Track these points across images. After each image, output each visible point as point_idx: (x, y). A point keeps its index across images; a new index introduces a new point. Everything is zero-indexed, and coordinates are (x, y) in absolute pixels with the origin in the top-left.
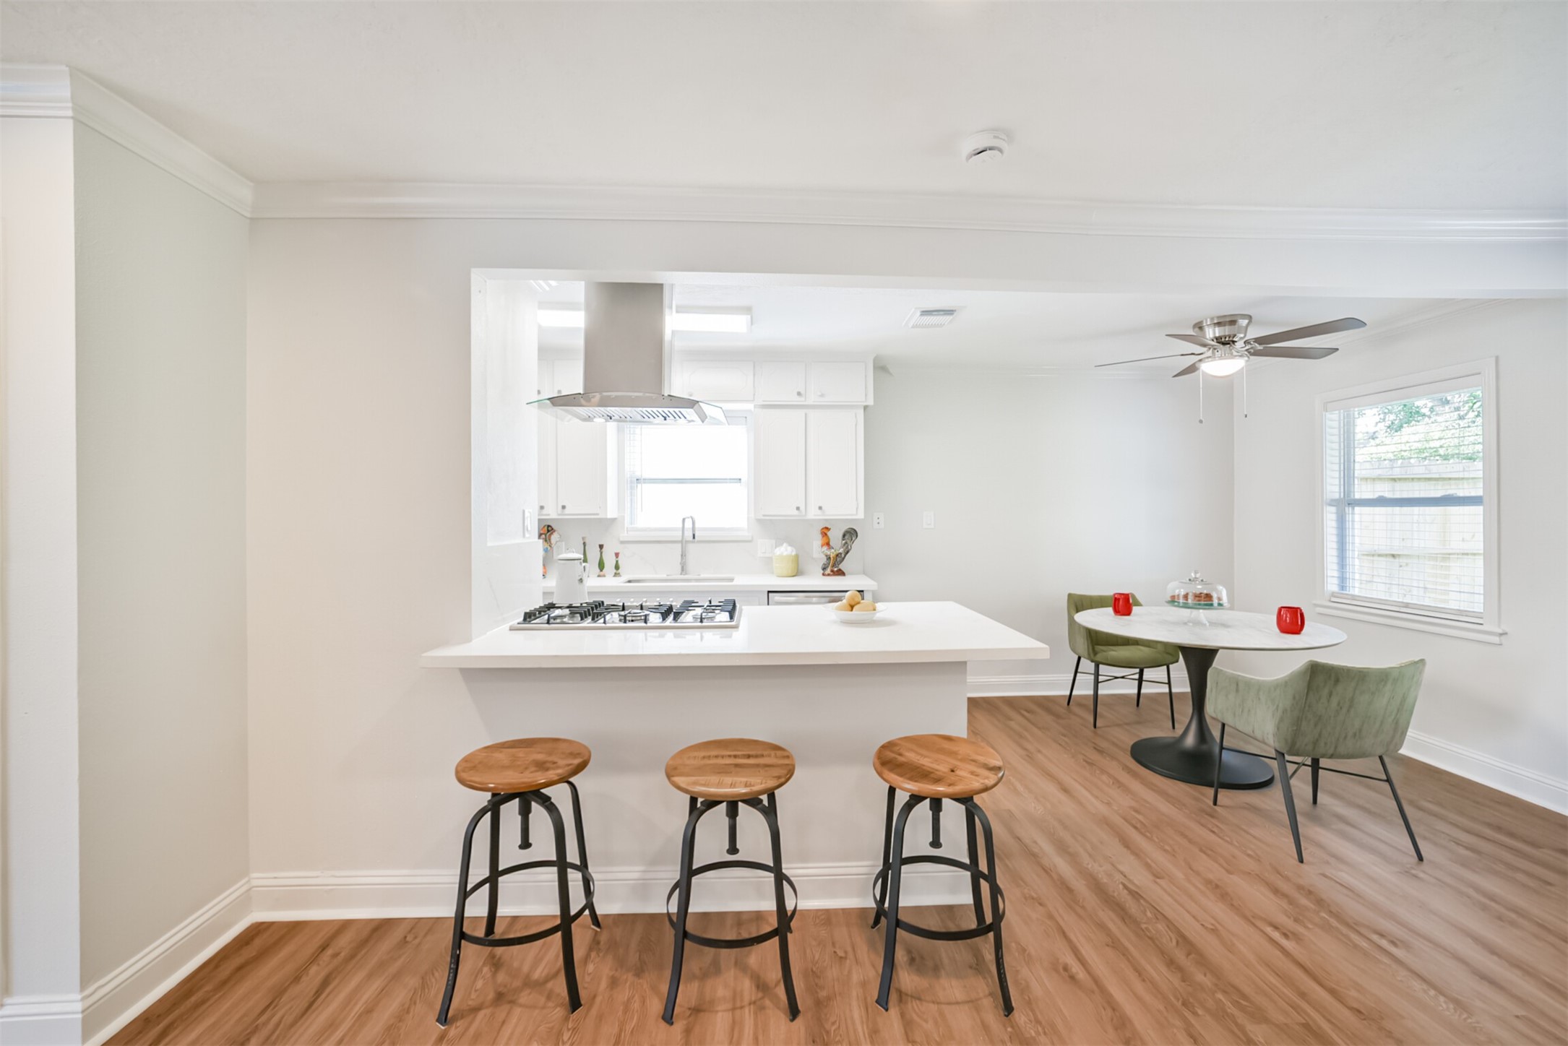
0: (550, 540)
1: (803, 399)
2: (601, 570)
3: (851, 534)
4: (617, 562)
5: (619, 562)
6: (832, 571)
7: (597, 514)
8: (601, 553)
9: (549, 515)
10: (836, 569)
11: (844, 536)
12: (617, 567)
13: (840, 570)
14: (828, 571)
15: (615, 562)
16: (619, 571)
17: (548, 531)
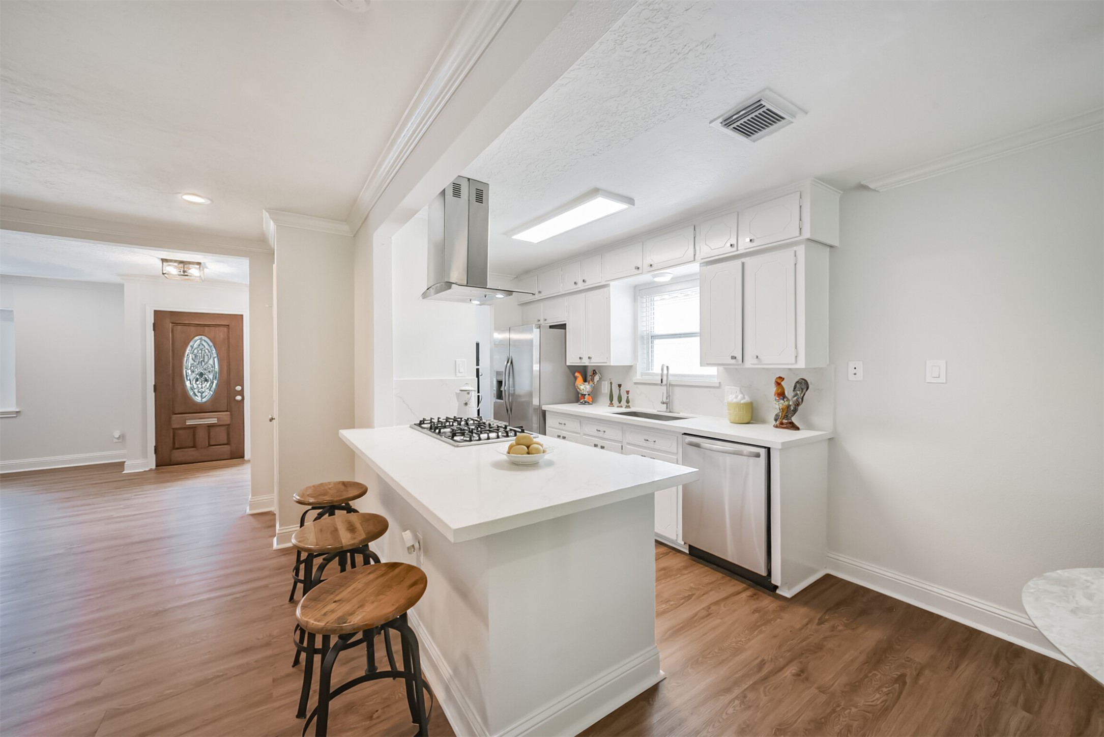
0: (594, 379)
1: (735, 249)
2: (620, 403)
3: (803, 385)
4: (628, 397)
5: (629, 397)
6: (782, 423)
7: (606, 363)
8: (620, 390)
9: (585, 363)
12: (628, 402)
13: (792, 423)
15: (626, 398)
17: (594, 374)
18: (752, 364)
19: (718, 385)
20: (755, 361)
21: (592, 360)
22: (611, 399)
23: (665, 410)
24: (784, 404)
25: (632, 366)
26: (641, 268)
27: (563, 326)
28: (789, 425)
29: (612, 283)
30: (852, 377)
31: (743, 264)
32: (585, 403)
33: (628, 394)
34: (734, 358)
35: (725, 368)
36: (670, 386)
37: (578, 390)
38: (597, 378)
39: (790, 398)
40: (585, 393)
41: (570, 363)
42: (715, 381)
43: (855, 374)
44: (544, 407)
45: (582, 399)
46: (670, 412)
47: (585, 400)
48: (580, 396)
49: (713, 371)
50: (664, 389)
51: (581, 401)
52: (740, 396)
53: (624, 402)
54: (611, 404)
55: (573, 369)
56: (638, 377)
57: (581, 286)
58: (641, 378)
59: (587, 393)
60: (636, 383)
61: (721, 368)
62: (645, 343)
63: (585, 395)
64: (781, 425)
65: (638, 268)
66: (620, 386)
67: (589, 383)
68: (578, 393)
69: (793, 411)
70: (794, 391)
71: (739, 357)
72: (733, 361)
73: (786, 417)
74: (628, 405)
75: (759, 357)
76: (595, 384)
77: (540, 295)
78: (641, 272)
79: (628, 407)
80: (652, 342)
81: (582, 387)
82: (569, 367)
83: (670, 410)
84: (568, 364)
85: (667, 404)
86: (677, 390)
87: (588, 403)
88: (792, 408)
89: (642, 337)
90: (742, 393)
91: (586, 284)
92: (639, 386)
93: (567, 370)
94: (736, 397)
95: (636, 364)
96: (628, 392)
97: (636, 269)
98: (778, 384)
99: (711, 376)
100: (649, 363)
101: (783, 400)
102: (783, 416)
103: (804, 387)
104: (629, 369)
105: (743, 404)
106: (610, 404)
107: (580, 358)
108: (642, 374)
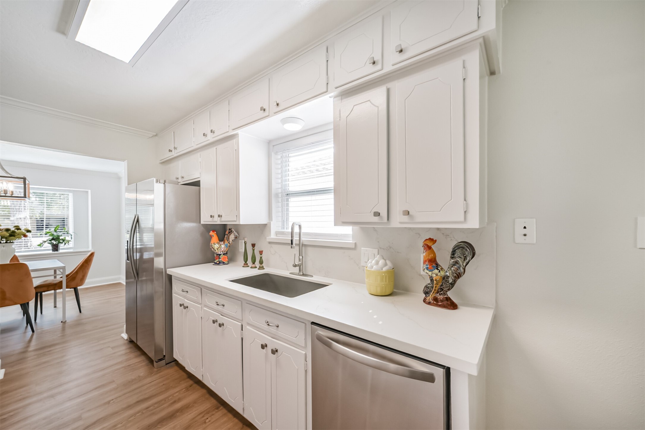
0: (229, 238)
2: (254, 263)
4: (261, 257)
6: (435, 299)
8: (254, 250)
10: (440, 297)
11: (453, 253)
12: (261, 262)
13: (448, 299)
14: (430, 298)
16: (263, 265)
18: (401, 223)
19: (353, 247)
20: (406, 218)
21: (223, 219)
22: (246, 260)
23: (298, 271)
24: (439, 274)
25: (266, 224)
26: (267, 110)
27: (197, 184)
28: (446, 302)
29: (239, 131)
30: (519, 239)
31: (388, 90)
32: (219, 263)
33: (261, 255)
34: (377, 214)
35: (361, 228)
36: (302, 246)
37: (212, 249)
38: (232, 237)
39: (445, 267)
40: (219, 253)
41: (204, 222)
42: (350, 241)
43: (525, 235)
44: (170, 271)
45: (217, 259)
46: (304, 275)
47: (220, 260)
48: (215, 255)
49: (348, 230)
50: (296, 250)
51: (216, 262)
52: (381, 262)
53: (257, 264)
54: (246, 265)
55: (209, 228)
56: (273, 236)
57: (211, 138)
58: (276, 237)
59: (221, 253)
60: (270, 243)
61: (357, 228)
62: (280, 201)
63: (220, 255)
64: (436, 302)
65: (264, 110)
66: (253, 245)
67: (224, 243)
68: (214, 253)
69: (451, 284)
70: (452, 258)
71: (384, 214)
72: (376, 219)
73: (441, 290)
74: (261, 266)
75: (410, 213)
76: (230, 243)
77: (176, 151)
78: (268, 114)
79: (261, 268)
80: (287, 200)
81: (216, 246)
82: (204, 225)
83: (303, 273)
84: (202, 223)
85: (299, 266)
86: (310, 250)
87: (224, 263)
88: (451, 281)
89: (277, 195)
90: (383, 259)
91: (215, 134)
92: (273, 245)
93: (202, 228)
94: (377, 263)
95: (270, 222)
96: (261, 252)
97: (261, 110)
98: (427, 247)
99: (345, 236)
100: (284, 221)
101: (437, 269)
102: (437, 289)
103: (468, 252)
104: (263, 228)
105: (385, 272)
106: (244, 265)
107: (211, 216)
108: (277, 233)
